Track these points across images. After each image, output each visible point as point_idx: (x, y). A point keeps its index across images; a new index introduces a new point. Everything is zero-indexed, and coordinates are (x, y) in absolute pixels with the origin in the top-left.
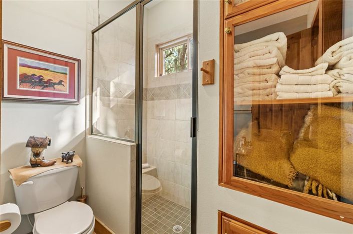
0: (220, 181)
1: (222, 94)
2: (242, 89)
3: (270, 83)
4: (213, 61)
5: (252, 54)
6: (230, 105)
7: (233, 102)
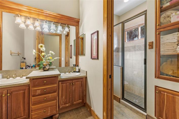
0: (155, 77)
1: (156, 52)
2: (164, 49)
3: (175, 48)
4: (153, 42)
5: (168, 39)
6: (159, 55)
7: (160, 54)
